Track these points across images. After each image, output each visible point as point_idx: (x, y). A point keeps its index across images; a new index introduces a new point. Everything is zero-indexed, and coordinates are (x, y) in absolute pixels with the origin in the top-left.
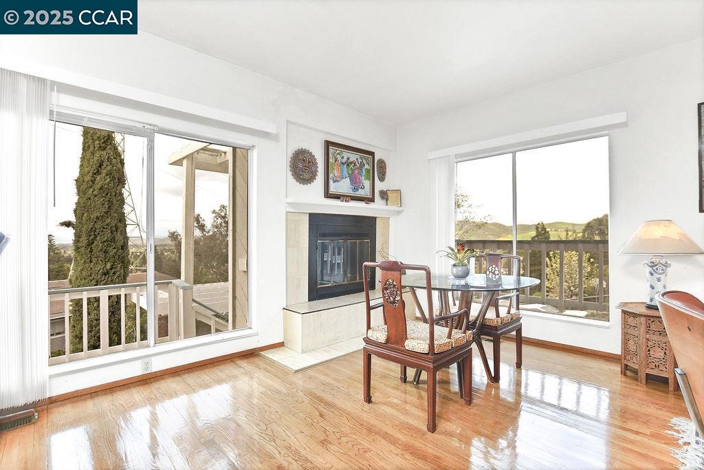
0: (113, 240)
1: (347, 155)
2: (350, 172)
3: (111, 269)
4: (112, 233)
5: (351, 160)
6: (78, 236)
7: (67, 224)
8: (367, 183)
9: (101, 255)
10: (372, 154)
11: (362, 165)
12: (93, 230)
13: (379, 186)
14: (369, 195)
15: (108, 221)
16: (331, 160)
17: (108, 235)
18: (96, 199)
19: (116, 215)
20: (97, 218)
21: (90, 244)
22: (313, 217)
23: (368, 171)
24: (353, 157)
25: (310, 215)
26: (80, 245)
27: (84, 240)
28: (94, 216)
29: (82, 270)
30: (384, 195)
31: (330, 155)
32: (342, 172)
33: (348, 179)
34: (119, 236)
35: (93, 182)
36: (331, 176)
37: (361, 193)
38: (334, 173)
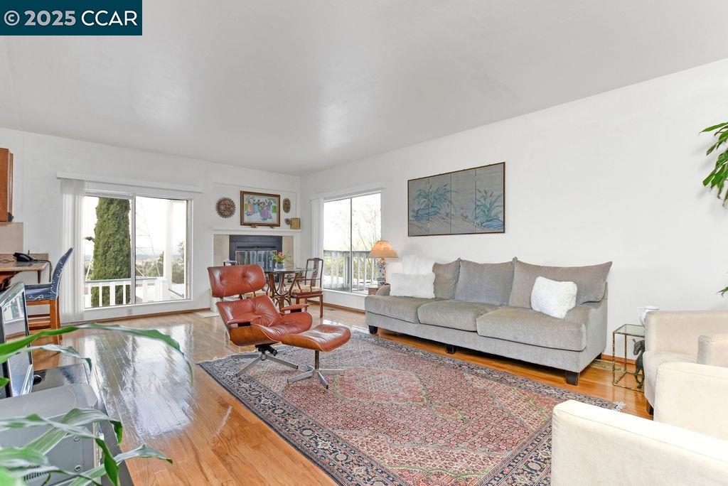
0: (121, 250)
1: (257, 198)
2: (260, 209)
3: (119, 271)
4: (120, 245)
5: (261, 201)
6: (97, 248)
7: (90, 239)
8: (274, 215)
9: (113, 261)
10: (278, 196)
11: (270, 204)
12: (107, 243)
13: (284, 216)
14: (276, 222)
15: (118, 237)
16: (245, 203)
17: (117, 246)
18: (110, 221)
19: (123, 233)
20: (110, 235)
21: (105, 253)
22: (232, 237)
23: (275, 207)
24: (262, 199)
25: (230, 236)
26: (98, 253)
27: (101, 251)
28: (108, 233)
29: (99, 271)
30: (288, 221)
31: (245, 200)
32: (254, 209)
33: (259, 213)
34: (125, 248)
35: (108, 209)
36: (245, 212)
37: (269, 221)
38: (247, 210)
